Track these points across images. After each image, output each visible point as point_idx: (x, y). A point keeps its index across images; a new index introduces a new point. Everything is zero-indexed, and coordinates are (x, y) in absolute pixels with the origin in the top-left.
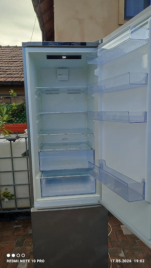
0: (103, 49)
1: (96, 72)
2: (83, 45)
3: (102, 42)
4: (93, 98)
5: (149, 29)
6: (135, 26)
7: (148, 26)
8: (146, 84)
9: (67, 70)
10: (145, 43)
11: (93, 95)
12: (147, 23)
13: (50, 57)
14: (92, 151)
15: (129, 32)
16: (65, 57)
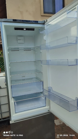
0: (49, 24)
1: (45, 37)
2: (36, 22)
3: (47, 21)
4: (41, 52)
5: (77, 12)
6: (69, 10)
7: (76, 10)
8: (76, 43)
9: (23, 37)
10: (74, 19)
11: (41, 51)
12: (76, 8)
13: (16, 29)
14: (42, 82)
15: (66, 13)
16: (25, 29)
